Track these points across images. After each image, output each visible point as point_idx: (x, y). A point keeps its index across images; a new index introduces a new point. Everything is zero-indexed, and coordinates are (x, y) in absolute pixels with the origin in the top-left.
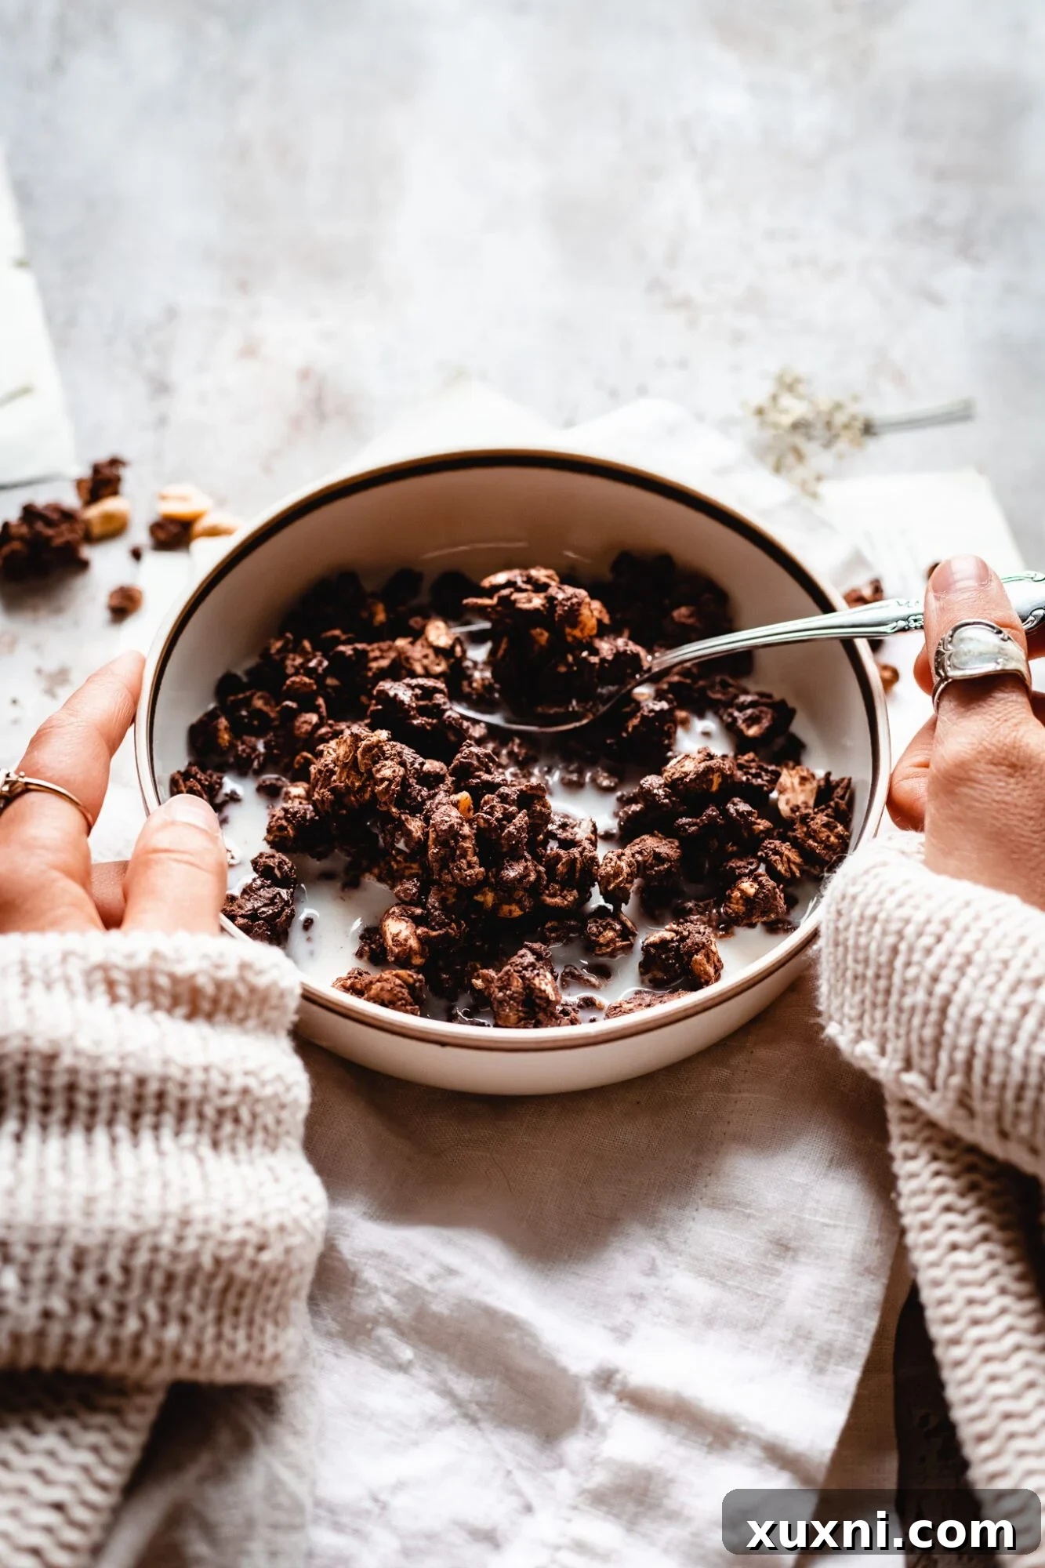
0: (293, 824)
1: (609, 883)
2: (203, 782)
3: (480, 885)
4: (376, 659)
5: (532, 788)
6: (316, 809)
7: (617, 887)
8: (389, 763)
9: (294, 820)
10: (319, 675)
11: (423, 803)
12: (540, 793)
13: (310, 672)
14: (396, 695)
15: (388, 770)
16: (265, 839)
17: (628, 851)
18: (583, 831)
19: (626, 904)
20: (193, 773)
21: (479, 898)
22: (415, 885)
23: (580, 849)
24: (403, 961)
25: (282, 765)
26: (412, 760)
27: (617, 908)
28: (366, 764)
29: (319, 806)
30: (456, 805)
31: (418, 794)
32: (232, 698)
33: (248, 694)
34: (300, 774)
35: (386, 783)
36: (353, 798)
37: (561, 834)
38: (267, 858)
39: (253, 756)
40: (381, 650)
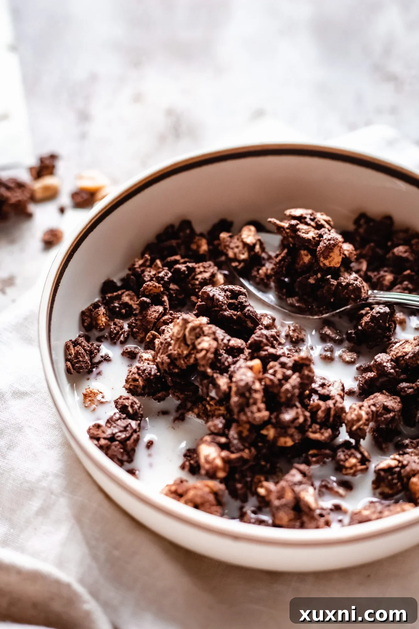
0: (143, 377)
1: (353, 425)
2: (85, 347)
3: (266, 423)
4: (201, 273)
5: (302, 359)
6: (158, 369)
7: (359, 428)
8: (206, 338)
9: (143, 374)
10: (165, 281)
11: (229, 366)
12: (307, 362)
13: (159, 280)
14: (214, 295)
15: (206, 343)
16: (124, 387)
17: (366, 403)
18: (336, 389)
19: (364, 439)
20: (80, 342)
21: (264, 432)
22: (221, 422)
23: (334, 401)
24: (211, 475)
25: (139, 338)
26: (222, 337)
27: (358, 442)
28: (191, 339)
29: (160, 366)
30: (251, 368)
31: (226, 360)
32: (109, 295)
33: (120, 292)
34: (150, 346)
35: (204, 353)
36: (182, 362)
37: (321, 391)
38: (124, 399)
39: (121, 332)
40: (204, 267)
